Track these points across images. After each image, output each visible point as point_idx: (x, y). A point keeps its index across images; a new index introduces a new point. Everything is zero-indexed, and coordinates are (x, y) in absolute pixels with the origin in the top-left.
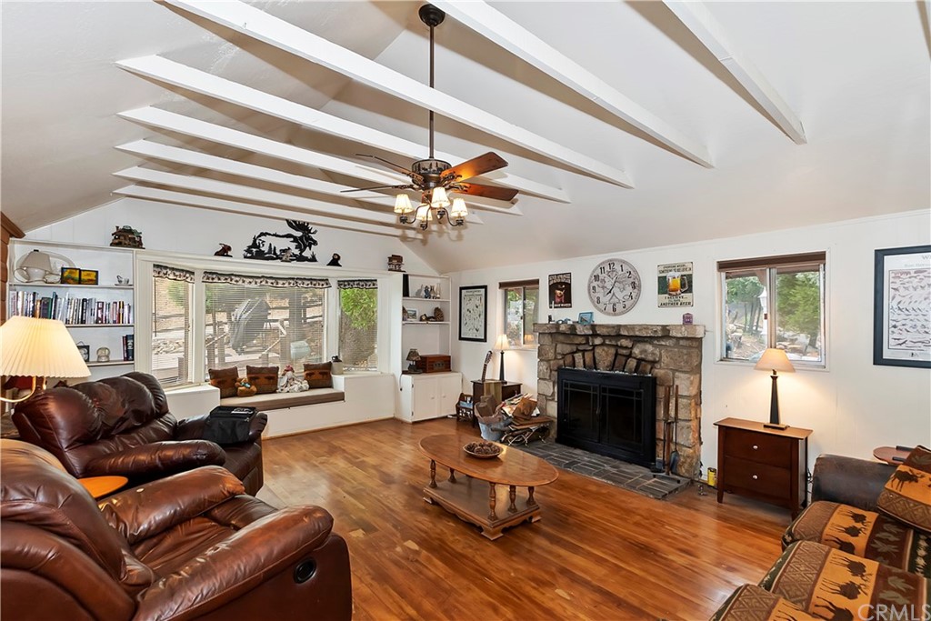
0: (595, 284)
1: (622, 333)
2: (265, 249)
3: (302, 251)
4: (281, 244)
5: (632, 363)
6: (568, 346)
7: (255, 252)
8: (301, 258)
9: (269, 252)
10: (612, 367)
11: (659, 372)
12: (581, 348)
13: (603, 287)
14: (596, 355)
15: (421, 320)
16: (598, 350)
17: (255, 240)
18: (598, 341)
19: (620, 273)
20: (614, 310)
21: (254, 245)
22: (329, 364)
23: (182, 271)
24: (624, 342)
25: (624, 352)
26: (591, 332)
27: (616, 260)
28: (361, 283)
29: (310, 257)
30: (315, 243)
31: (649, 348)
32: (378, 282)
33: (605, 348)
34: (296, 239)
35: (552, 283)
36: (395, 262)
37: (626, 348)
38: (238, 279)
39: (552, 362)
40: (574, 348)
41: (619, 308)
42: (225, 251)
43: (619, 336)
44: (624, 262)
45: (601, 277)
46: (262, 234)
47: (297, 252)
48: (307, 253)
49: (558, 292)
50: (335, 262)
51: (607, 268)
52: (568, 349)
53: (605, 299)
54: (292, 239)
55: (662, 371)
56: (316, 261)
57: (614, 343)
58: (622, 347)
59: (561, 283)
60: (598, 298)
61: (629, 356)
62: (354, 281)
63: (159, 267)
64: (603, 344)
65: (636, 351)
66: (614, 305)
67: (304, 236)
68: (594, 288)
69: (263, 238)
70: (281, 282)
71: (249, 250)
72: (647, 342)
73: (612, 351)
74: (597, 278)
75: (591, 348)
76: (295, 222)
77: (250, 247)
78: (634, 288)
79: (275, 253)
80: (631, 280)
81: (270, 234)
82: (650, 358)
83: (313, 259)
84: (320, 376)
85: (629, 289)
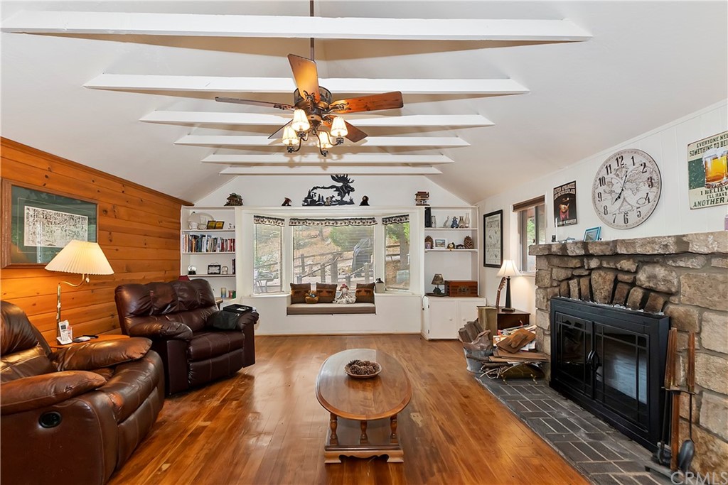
0: (600, 189)
1: (619, 251)
2: (316, 198)
3: (342, 197)
4: (326, 194)
5: (637, 294)
6: (563, 271)
7: (310, 201)
8: (342, 203)
9: (319, 201)
10: (612, 299)
11: (675, 309)
12: (577, 272)
13: (611, 192)
14: (593, 283)
15: (448, 247)
16: (595, 276)
17: (309, 193)
18: (594, 263)
19: (632, 168)
20: (626, 221)
21: (309, 196)
22: (374, 284)
23: (275, 219)
24: (626, 264)
25: (626, 278)
26: (583, 252)
27: (625, 152)
28: (398, 219)
29: (348, 201)
30: (353, 190)
31: (660, 271)
32: (410, 217)
33: (602, 273)
34: (337, 189)
35: (556, 197)
36: (422, 196)
37: (628, 272)
38: (310, 222)
39: (548, 290)
40: (569, 273)
41: (633, 217)
42: (287, 202)
43: (616, 256)
44: (636, 151)
45: (608, 179)
46: (315, 188)
47: (339, 198)
48: (347, 198)
49: (563, 206)
50: (365, 202)
51: (614, 166)
52: (562, 274)
53: (614, 207)
54: (335, 189)
55: (682, 309)
56: (353, 203)
57: (612, 265)
58: (622, 271)
59: (566, 196)
60: (605, 208)
61: (633, 284)
62: (392, 217)
63: (258, 218)
64: (600, 268)
65: (642, 277)
66: (626, 214)
67: (344, 185)
68: (600, 195)
69: (315, 191)
70: (339, 222)
71: (305, 201)
72: (657, 262)
73: (611, 276)
74: (602, 181)
75: (586, 273)
76: (337, 176)
77: (306, 198)
78: (651, 185)
79: (323, 201)
80: (647, 175)
81: (319, 188)
82: (662, 287)
83: (351, 202)
84: (366, 294)
85: (645, 188)
